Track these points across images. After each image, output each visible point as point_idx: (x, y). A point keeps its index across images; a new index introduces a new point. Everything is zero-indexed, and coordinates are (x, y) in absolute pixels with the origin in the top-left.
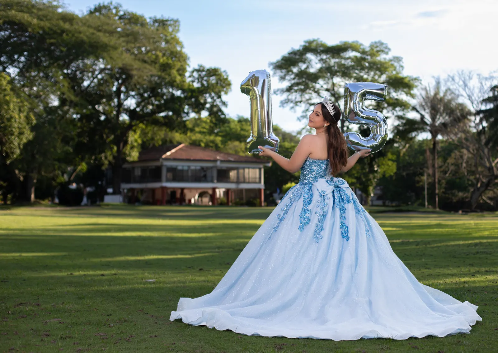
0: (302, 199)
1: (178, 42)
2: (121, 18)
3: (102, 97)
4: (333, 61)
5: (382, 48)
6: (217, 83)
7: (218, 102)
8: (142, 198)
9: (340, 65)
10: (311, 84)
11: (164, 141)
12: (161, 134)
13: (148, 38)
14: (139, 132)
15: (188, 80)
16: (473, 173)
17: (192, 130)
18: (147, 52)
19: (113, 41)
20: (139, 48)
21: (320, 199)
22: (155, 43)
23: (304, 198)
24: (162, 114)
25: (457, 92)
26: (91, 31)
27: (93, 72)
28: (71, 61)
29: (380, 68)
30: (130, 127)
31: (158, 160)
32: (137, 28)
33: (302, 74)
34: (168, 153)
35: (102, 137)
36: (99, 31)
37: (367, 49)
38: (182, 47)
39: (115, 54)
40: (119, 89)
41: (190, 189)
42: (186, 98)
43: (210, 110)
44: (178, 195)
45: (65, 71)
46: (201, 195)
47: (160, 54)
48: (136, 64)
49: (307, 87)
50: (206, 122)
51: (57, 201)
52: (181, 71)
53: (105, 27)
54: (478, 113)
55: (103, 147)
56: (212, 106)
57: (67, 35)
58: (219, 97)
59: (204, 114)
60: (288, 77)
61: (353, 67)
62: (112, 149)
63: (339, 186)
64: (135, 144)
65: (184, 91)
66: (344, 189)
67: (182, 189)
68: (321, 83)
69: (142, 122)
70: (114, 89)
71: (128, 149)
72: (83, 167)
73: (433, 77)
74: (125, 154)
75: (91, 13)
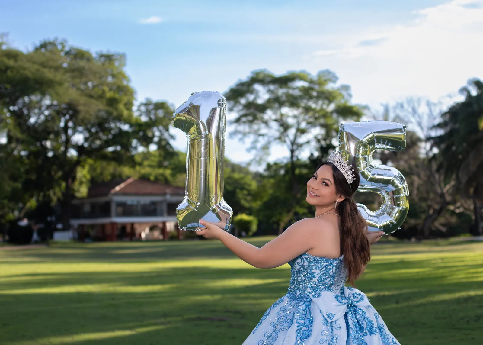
0: (295, 327)
1: (124, 76)
2: (67, 53)
3: (49, 133)
4: (281, 92)
5: (330, 77)
6: (165, 116)
7: (166, 135)
8: (92, 233)
9: (288, 95)
10: (259, 115)
11: (114, 176)
12: (110, 168)
13: (94, 73)
14: (87, 168)
15: (136, 114)
16: (424, 199)
17: (141, 164)
18: (94, 87)
19: (58, 76)
20: (86, 83)
21: (324, 328)
22: (101, 78)
23: (298, 325)
24: (111, 149)
25: (406, 119)
26: (36, 67)
27: (40, 109)
28: (17, 98)
29: (328, 97)
30: (78, 163)
31: (106, 194)
32: (82, 63)
33: (250, 105)
34: (117, 188)
35: (49, 173)
36: (45, 67)
37: (315, 79)
38: (129, 81)
39: (60, 90)
40: (66, 125)
41: (141, 224)
42: (134, 132)
43: (159, 144)
44: (128, 229)
45: (12, 108)
46: (152, 228)
47: (106, 89)
48: (83, 100)
49: (255, 118)
50: (154, 156)
51: (7, 237)
52: (129, 105)
53: (51, 63)
54: (428, 139)
55: (51, 183)
56: (161, 140)
57: (12, 72)
58: (167, 130)
59: (153, 148)
60: (236, 109)
61: (301, 97)
62: (60, 185)
63: (355, 304)
64: (84, 180)
65: (131, 125)
66: (364, 309)
67: (132, 224)
68: (269, 114)
69: (90, 157)
70: (62, 124)
71: (76, 185)
72: (32, 203)
73: (382, 105)
74: (73, 190)
75: (37, 49)
